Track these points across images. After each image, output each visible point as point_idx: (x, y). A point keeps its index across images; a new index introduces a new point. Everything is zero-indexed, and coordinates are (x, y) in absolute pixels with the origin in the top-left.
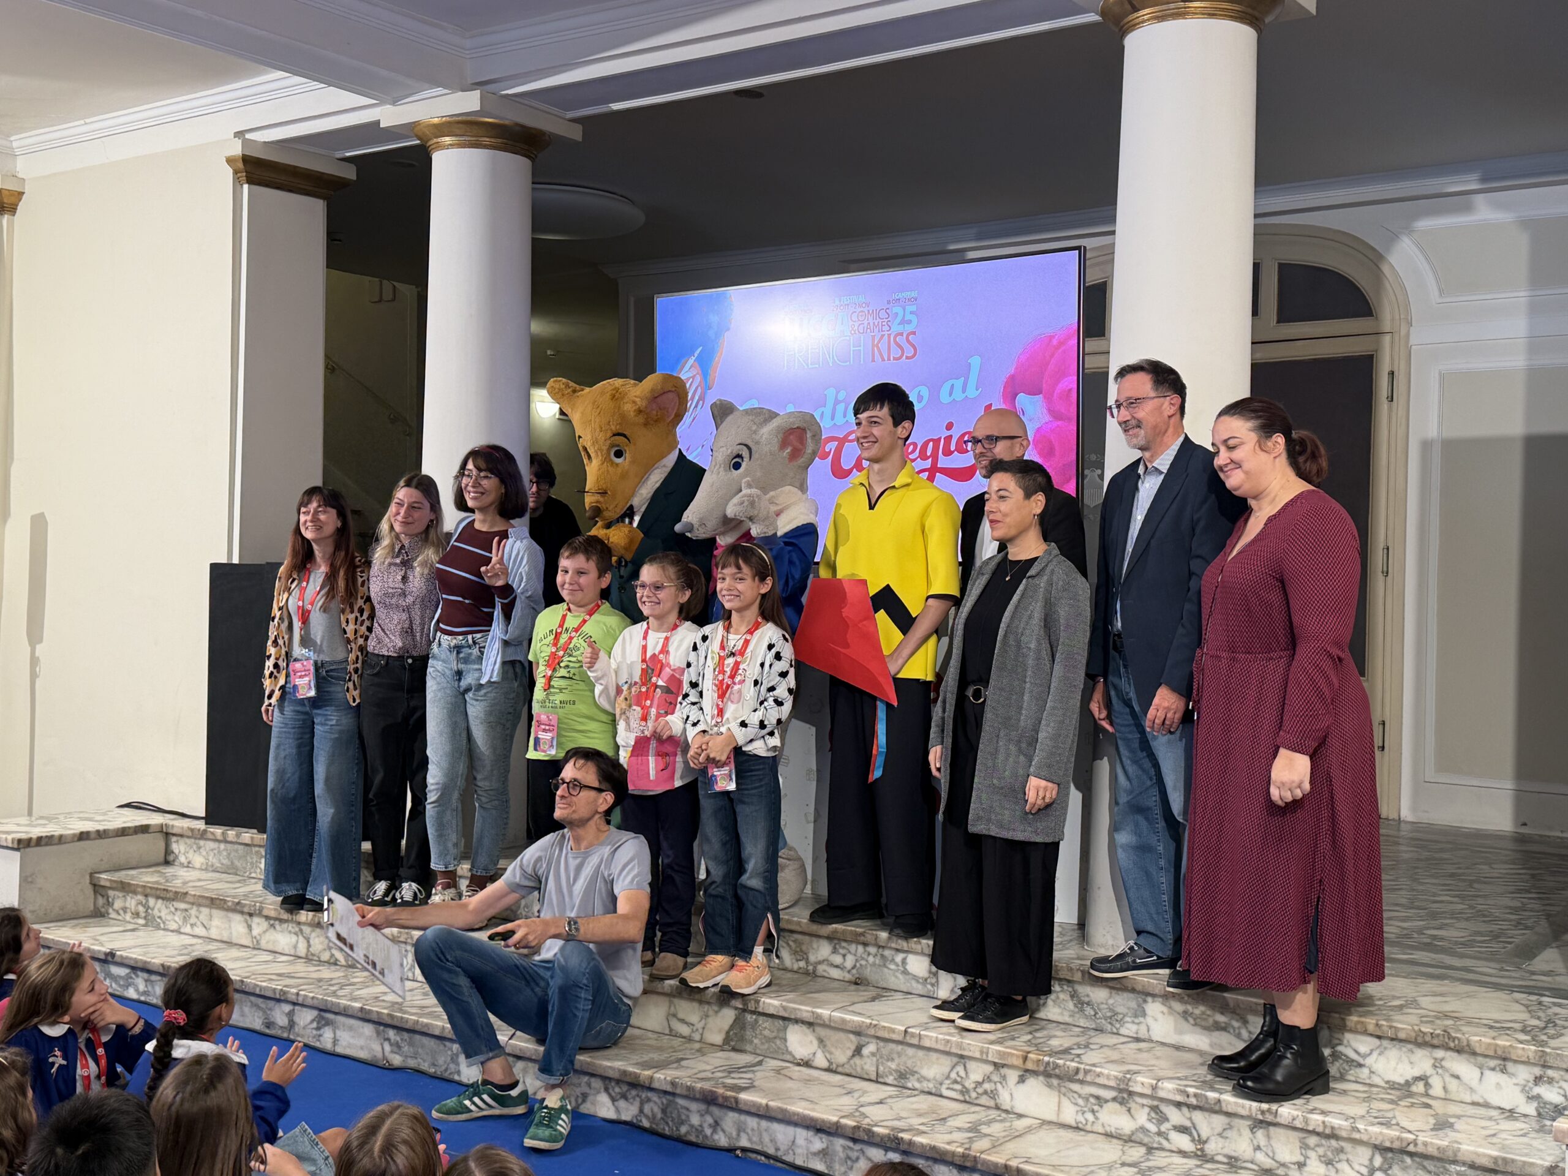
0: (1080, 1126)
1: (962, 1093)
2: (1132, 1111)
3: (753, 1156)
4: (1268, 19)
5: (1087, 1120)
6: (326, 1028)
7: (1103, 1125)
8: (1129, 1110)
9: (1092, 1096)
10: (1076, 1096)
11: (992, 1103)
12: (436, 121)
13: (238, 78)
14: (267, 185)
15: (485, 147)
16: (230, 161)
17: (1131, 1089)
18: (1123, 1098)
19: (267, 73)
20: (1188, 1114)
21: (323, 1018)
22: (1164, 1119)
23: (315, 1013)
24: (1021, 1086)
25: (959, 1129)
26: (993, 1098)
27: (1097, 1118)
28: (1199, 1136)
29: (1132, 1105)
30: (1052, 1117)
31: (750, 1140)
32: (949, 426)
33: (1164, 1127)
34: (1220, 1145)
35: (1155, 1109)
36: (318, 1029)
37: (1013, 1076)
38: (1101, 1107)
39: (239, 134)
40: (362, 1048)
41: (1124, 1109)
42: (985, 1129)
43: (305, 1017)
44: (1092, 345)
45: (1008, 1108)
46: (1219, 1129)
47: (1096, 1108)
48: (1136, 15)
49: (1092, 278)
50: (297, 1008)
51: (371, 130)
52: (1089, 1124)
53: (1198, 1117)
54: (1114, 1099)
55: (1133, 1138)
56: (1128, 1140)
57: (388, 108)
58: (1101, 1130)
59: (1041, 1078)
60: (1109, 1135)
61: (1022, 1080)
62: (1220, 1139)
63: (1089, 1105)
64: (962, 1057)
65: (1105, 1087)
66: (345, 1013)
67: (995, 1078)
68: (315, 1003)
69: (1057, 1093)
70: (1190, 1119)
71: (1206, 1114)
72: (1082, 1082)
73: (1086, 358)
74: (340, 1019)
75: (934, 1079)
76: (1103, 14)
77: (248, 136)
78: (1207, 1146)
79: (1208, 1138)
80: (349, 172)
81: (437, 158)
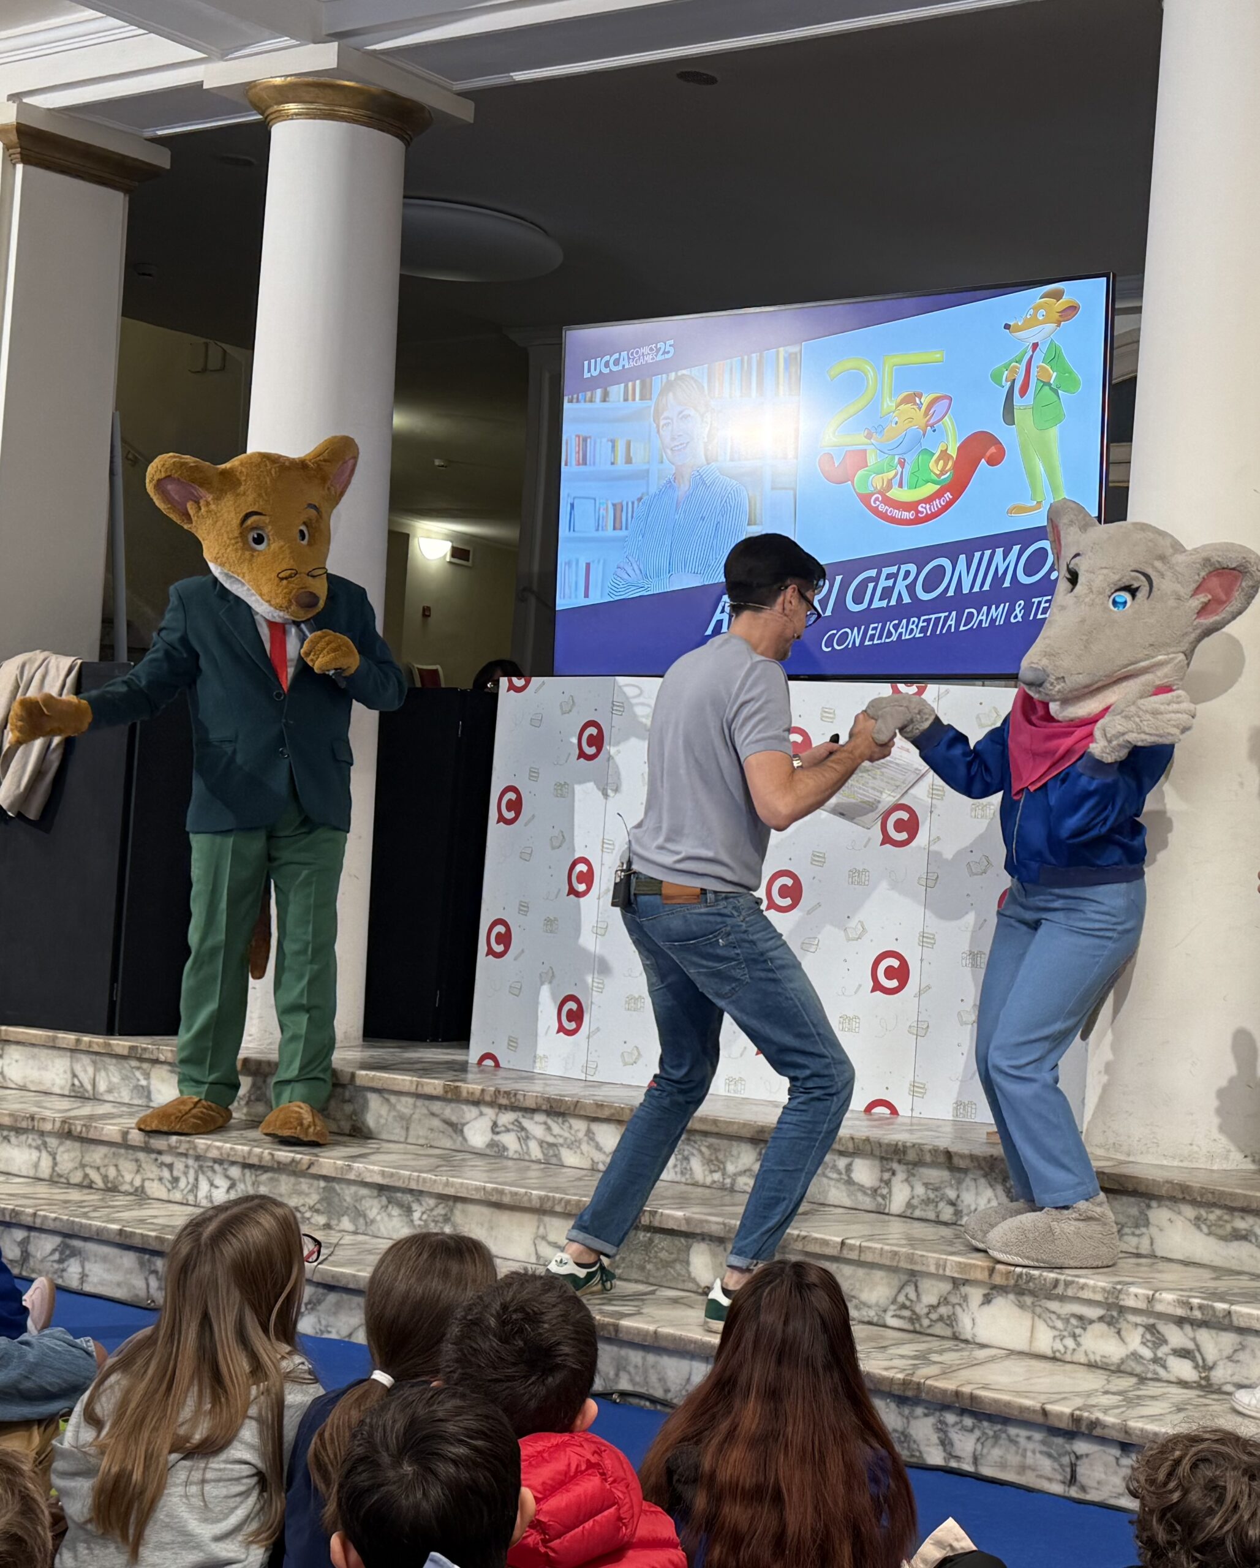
0: (1058, 1355)
1: (911, 1320)
2: (1123, 1333)
3: (634, 1401)
5: (1065, 1347)
6: (72, 1260)
7: (1086, 1354)
8: (1119, 1333)
9: (1074, 1315)
10: (1054, 1317)
11: (948, 1332)
12: (278, 81)
14: (48, 168)
15: (343, 120)
17: (1122, 1303)
18: (1113, 1317)
19: (70, 12)
20: (1191, 1334)
21: (67, 1246)
22: (1163, 1341)
23: (58, 1240)
24: (986, 1308)
25: (902, 1357)
26: (951, 1326)
27: (1079, 1344)
28: (1204, 1360)
29: (1123, 1325)
30: (1021, 1345)
31: (632, 1381)
33: (1162, 1351)
34: (1229, 1372)
35: (1151, 1329)
36: (61, 1261)
37: (976, 1295)
38: (1085, 1329)
39: (15, 97)
40: (119, 1285)
41: (1113, 1330)
42: (935, 1357)
43: (45, 1246)
45: (969, 1337)
46: (1228, 1351)
47: (1078, 1331)
50: (33, 1234)
51: (191, 97)
52: (1069, 1352)
53: (1204, 1336)
54: (1101, 1319)
55: (1123, 1368)
56: (1117, 1370)
57: (216, 63)
58: (1083, 1360)
59: (1011, 1296)
60: (1092, 1366)
61: (987, 1300)
62: (1230, 1364)
63: (1070, 1328)
64: (913, 1273)
65: (1090, 1302)
66: (99, 1238)
67: (954, 1299)
68: (58, 1226)
69: (1030, 1315)
70: (1194, 1340)
71: (1213, 1332)
72: (1062, 1298)
74: (91, 1247)
75: (877, 1305)
77: (26, 100)
78: (1213, 1373)
79: (1215, 1364)
80: (162, 159)
81: (280, 133)
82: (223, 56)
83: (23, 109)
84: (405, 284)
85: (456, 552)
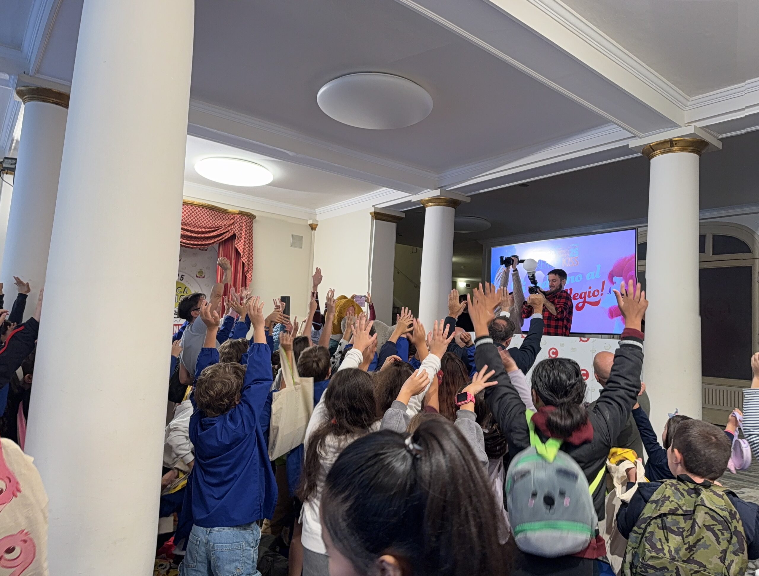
4: (703, 152)
12: (427, 199)
13: (373, 191)
14: (380, 220)
15: (441, 205)
16: (371, 213)
19: (381, 188)
32: (590, 288)
39: (374, 206)
44: (641, 262)
48: (654, 153)
49: (640, 241)
51: (409, 203)
57: (414, 196)
73: (638, 267)
76: (642, 153)
77: (376, 206)
80: (403, 215)
81: (427, 209)
82: (416, 194)
83: (375, 208)
84: (455, 234)
85: (467, 285)
